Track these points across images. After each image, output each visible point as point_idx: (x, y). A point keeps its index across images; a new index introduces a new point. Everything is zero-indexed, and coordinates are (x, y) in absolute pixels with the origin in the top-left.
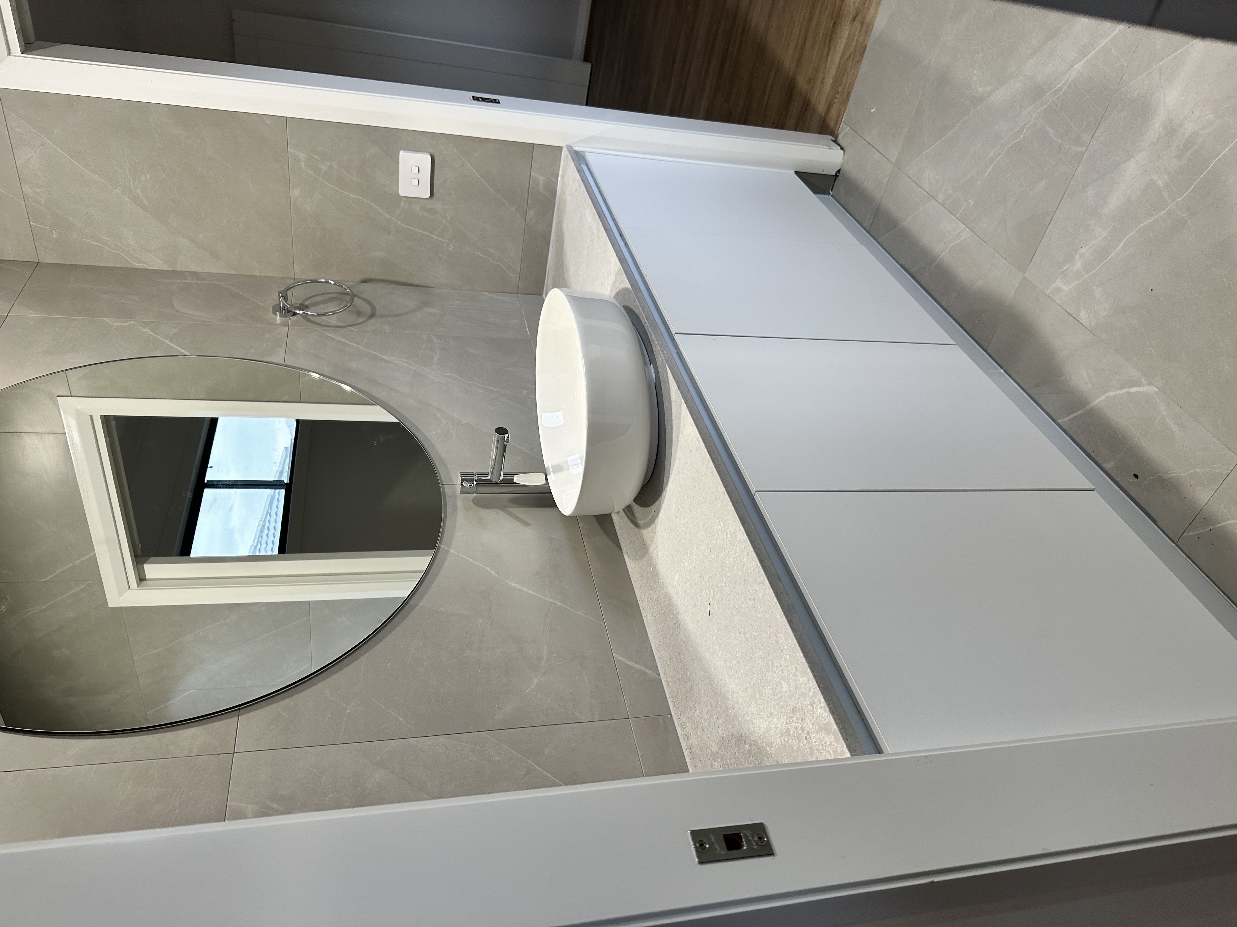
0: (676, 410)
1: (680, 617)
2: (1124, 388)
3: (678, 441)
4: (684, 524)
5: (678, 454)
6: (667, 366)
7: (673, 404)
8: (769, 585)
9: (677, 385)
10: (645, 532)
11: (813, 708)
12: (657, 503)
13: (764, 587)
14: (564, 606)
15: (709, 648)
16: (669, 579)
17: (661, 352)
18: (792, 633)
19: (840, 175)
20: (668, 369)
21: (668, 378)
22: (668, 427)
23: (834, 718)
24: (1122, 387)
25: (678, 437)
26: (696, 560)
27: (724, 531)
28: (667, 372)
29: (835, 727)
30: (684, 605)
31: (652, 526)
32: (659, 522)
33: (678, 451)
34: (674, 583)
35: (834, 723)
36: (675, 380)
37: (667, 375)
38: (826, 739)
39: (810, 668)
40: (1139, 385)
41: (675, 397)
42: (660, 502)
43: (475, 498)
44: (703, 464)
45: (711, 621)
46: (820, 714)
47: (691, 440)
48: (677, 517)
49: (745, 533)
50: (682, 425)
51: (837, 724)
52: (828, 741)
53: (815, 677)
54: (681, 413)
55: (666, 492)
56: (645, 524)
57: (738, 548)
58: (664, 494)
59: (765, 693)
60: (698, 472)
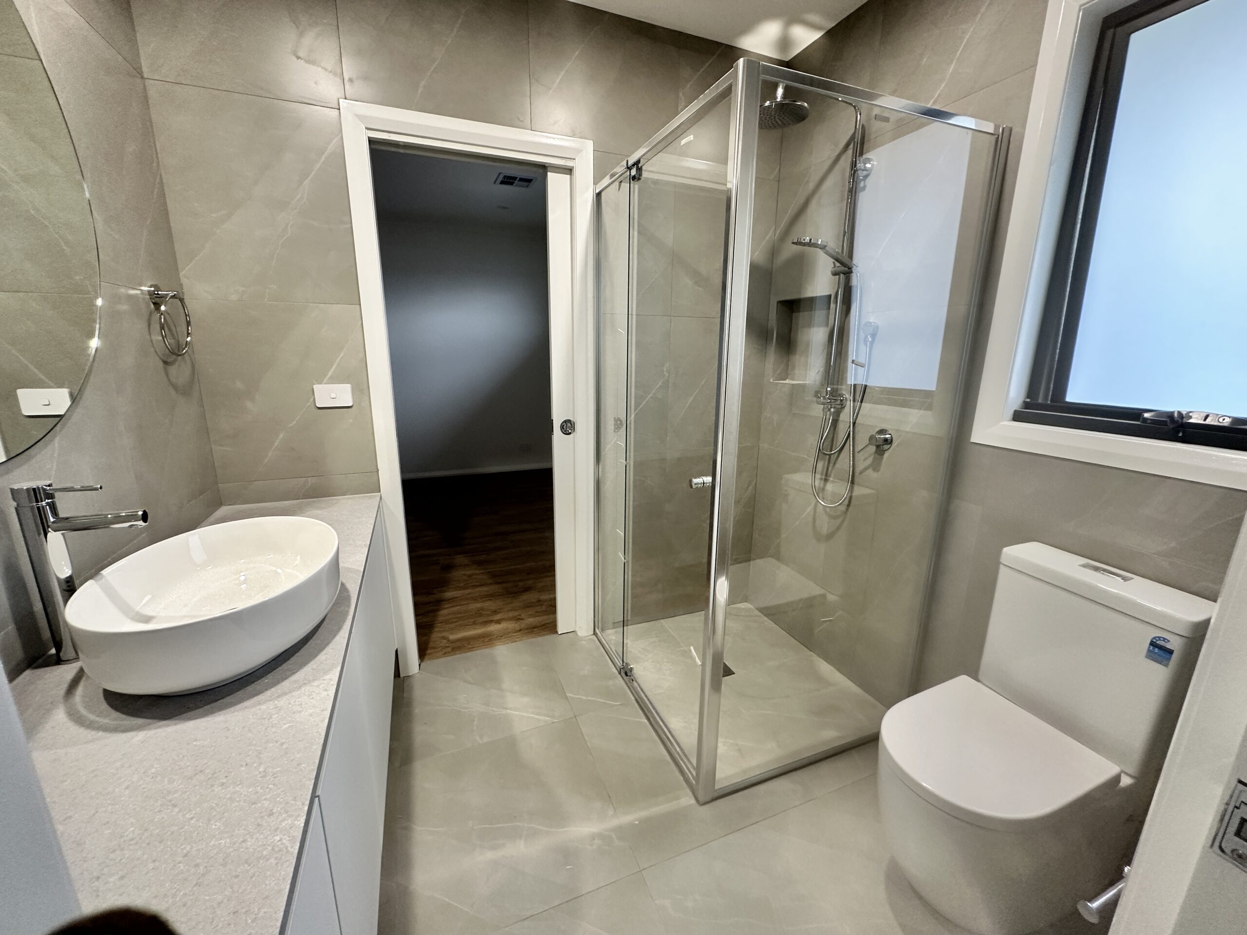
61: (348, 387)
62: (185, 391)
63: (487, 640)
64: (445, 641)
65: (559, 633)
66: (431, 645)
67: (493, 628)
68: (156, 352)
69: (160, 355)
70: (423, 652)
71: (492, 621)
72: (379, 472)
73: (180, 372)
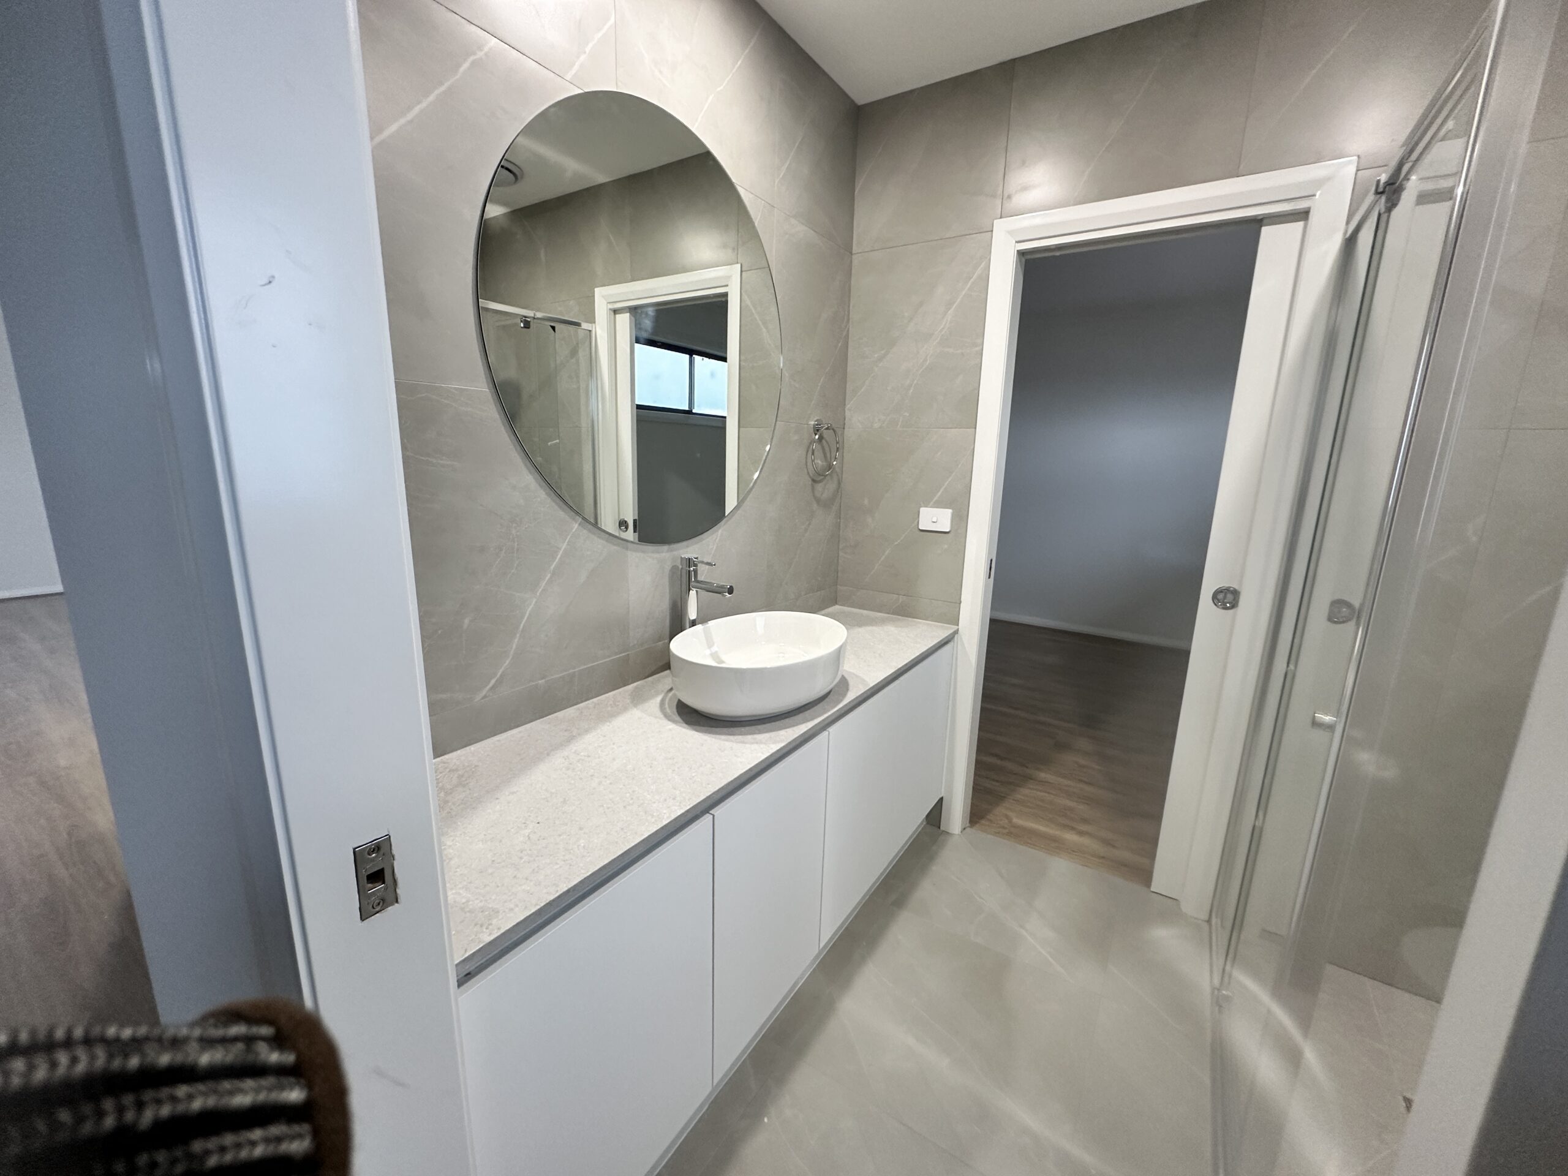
43: (678, 567)
61: (948, 512)
62: (826, 504)
63: (1055, 846)
64: (1006, 821)
65: (1152, 890)
66: (990, 816)
67: (1070, 837)
68: (808, 473)
69: (811, 475)
70: (976, 816)
71: (1073, 829)
72: (962, 605)
73: (826, 490)
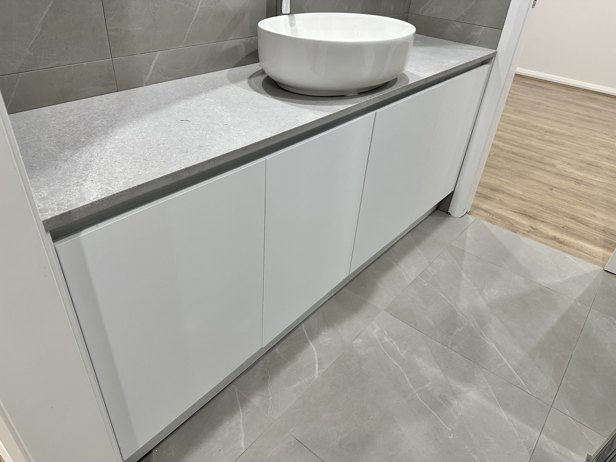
0: (326, 108)
1: (183, 100)
2: (318, 360)
3: (305, 108)
4: (247, 108)
5: (296, 107)
6: (356, 104)
7: (330, 107)
8: (195, 164)
9: (343, 110)
10: (246, 82)
11: (99, 189)
12: (264, 91)
13: (194, 160)
14: (194, 18)
15: (158, 118)
16: (211, 95)
17: (365, 101)
18: (157, 177)
19: (448, 215)
20: (354, 105)
21: (348, 104)
22: (315, 102)
23: (88, 205)
24: (319, 360)
25: (308, 108)
26: (221, 114)
27: (239, 135)
28: (351, 104)
29: (81, 205)
30: (191, 104)
31: (249, 87)
32: (251, 92)
33: (298, 108)
34: (208, 98)
35: (84, 204)
36: (346, 109)
37: (350, 104)
38: (73, 198)
39: (129, 189)
40: (319, 368)
41: (335, 108)
42: (265, 94)
44: (287, 124)
45: (177, 121)
46: (93, 194)
47: (304, 117)
48: (253, 103)
49: (235, 149)
50: (316, 111)
51: (83, 206)
52: (72, 199)
53: (122, 192)
54: (323, 111)
55: (271, 98)
56: (251, 82)
57: (225, 144)
58: (270, 96)
59: (117, 155)
60: (282, 120)
